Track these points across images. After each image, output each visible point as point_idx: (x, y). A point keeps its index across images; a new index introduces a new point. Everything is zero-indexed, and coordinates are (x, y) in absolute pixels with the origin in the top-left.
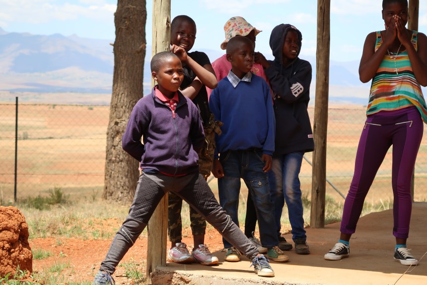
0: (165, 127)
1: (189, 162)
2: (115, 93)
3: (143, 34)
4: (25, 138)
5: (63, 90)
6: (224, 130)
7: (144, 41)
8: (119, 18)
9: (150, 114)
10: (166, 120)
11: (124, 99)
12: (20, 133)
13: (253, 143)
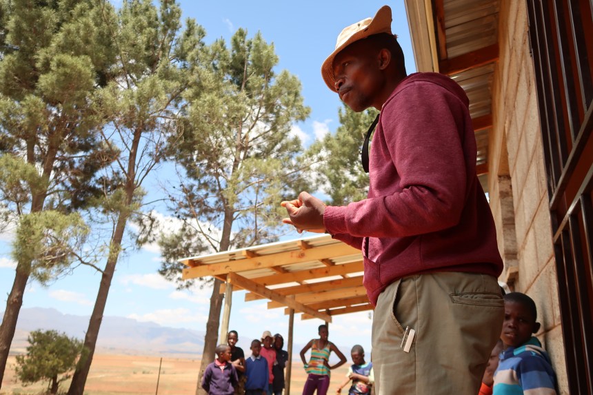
0: (218, 377)
1: (229, 393)
2: (204, 358)
3: (217, 332)
4: (164, 373)
5: (182, 352)
6: (248, 380)
7: (217, 335)
8: (209, 325)
9: (212, 372)
10: (219, 374)
11: (207, 360)
12: (162, 371)
13: (259, 386)
